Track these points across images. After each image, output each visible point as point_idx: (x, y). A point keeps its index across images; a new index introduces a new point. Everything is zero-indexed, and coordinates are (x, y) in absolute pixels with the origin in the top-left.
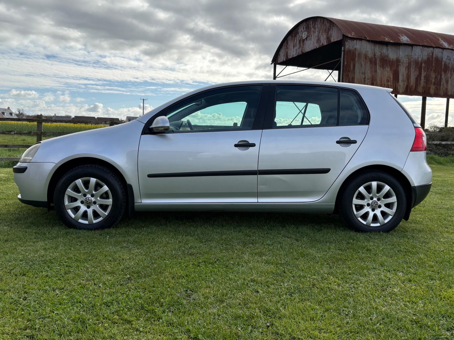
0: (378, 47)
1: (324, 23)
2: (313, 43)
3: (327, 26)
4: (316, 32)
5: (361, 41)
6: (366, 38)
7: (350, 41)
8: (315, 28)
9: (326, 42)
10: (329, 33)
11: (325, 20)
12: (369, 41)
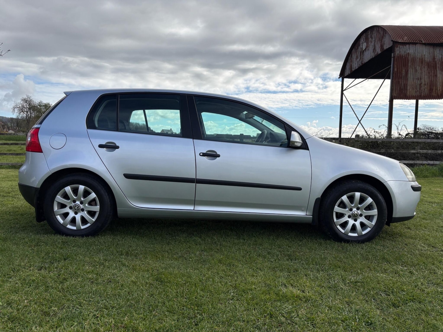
0: (438, 50)
1: (379, 31)
2: (370, 53)
3: (381, 34)
4: (373, 42)
5: (415, 45)
6: (422, 41)
7: (401, 46)
8: (372, 38)
9: (380, 51)
10: (383, 41)
11: (380, 28)
12: (425, 44)
